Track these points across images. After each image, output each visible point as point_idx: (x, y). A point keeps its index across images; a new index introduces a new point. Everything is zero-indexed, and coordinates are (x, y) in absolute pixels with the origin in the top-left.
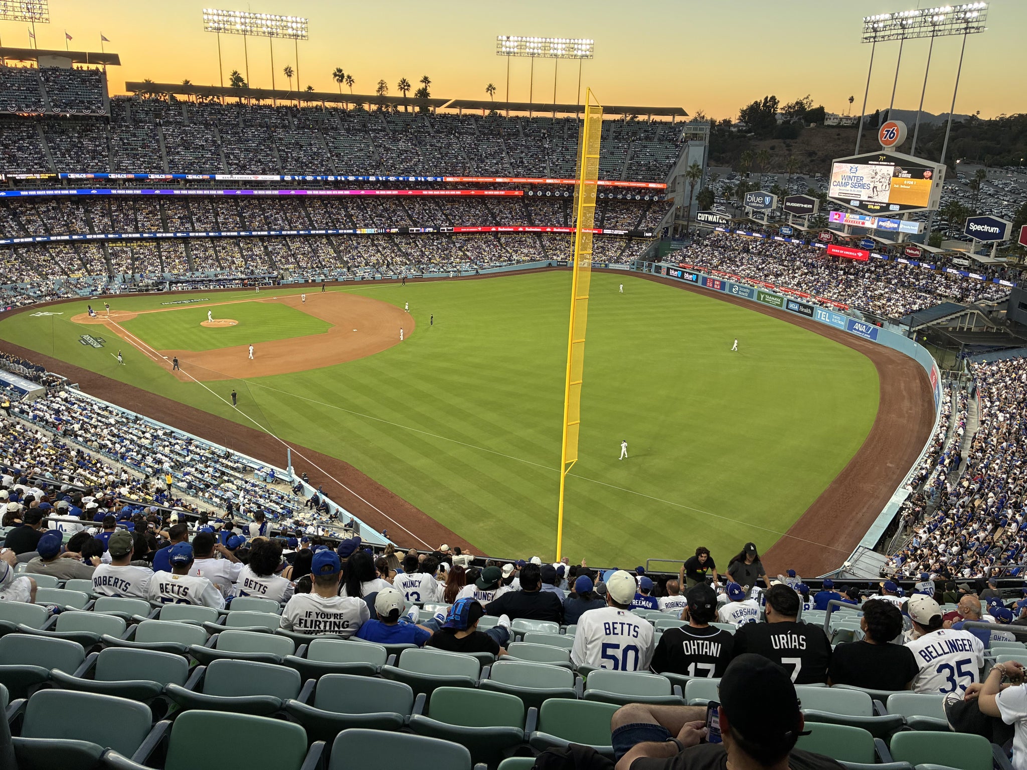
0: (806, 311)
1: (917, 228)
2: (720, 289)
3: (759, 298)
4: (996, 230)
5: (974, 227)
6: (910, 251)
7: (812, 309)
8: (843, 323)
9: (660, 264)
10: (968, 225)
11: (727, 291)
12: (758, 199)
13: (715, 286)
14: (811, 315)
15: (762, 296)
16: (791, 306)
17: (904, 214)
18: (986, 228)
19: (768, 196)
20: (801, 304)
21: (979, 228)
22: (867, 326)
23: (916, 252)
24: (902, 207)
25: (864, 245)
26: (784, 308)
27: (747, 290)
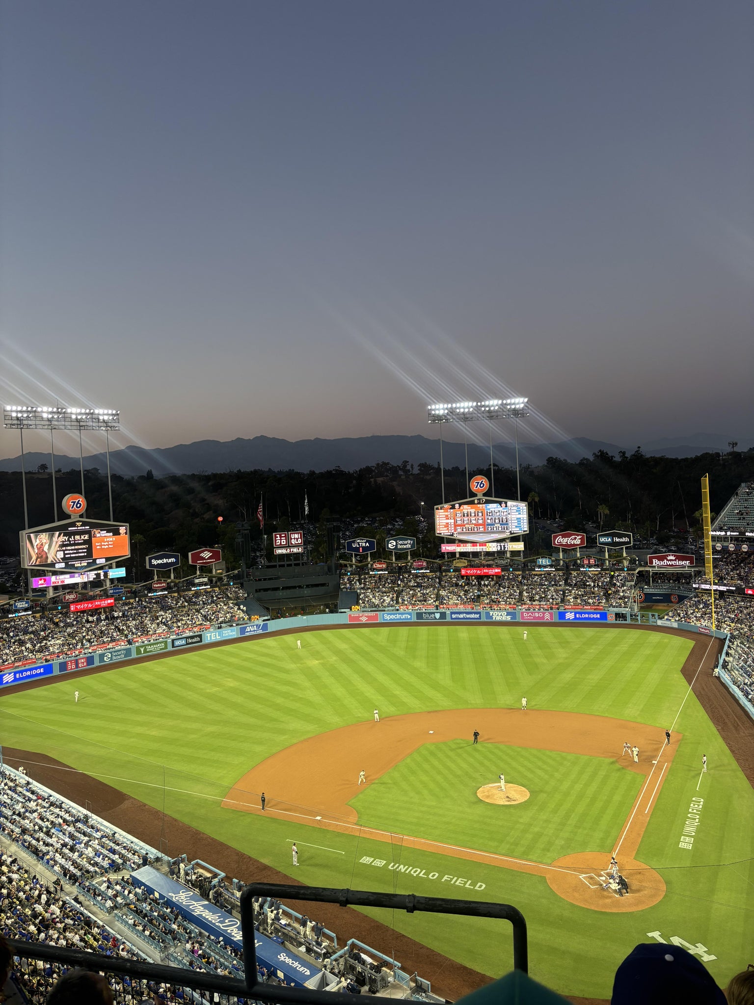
0: (194, 640)
1: (124, 572)
2: (88, 665)
3: (138, 652)
4: (173, 560)
5: (154, 562)
6: (157, 586)
7: (200, 636)
10: (150, 562)
11: (97, 663)
13: (80, 665)
14: (201, 641)
15: (142, 650)
16: (177, 643)
17: (111, 564)
18: (165, 561)
21: (160, 562)
22: (257, 625)
23: (162, 585)
24: (107, 559)
25: (113, 593)
26: (170, 648)
27: (123, 652)
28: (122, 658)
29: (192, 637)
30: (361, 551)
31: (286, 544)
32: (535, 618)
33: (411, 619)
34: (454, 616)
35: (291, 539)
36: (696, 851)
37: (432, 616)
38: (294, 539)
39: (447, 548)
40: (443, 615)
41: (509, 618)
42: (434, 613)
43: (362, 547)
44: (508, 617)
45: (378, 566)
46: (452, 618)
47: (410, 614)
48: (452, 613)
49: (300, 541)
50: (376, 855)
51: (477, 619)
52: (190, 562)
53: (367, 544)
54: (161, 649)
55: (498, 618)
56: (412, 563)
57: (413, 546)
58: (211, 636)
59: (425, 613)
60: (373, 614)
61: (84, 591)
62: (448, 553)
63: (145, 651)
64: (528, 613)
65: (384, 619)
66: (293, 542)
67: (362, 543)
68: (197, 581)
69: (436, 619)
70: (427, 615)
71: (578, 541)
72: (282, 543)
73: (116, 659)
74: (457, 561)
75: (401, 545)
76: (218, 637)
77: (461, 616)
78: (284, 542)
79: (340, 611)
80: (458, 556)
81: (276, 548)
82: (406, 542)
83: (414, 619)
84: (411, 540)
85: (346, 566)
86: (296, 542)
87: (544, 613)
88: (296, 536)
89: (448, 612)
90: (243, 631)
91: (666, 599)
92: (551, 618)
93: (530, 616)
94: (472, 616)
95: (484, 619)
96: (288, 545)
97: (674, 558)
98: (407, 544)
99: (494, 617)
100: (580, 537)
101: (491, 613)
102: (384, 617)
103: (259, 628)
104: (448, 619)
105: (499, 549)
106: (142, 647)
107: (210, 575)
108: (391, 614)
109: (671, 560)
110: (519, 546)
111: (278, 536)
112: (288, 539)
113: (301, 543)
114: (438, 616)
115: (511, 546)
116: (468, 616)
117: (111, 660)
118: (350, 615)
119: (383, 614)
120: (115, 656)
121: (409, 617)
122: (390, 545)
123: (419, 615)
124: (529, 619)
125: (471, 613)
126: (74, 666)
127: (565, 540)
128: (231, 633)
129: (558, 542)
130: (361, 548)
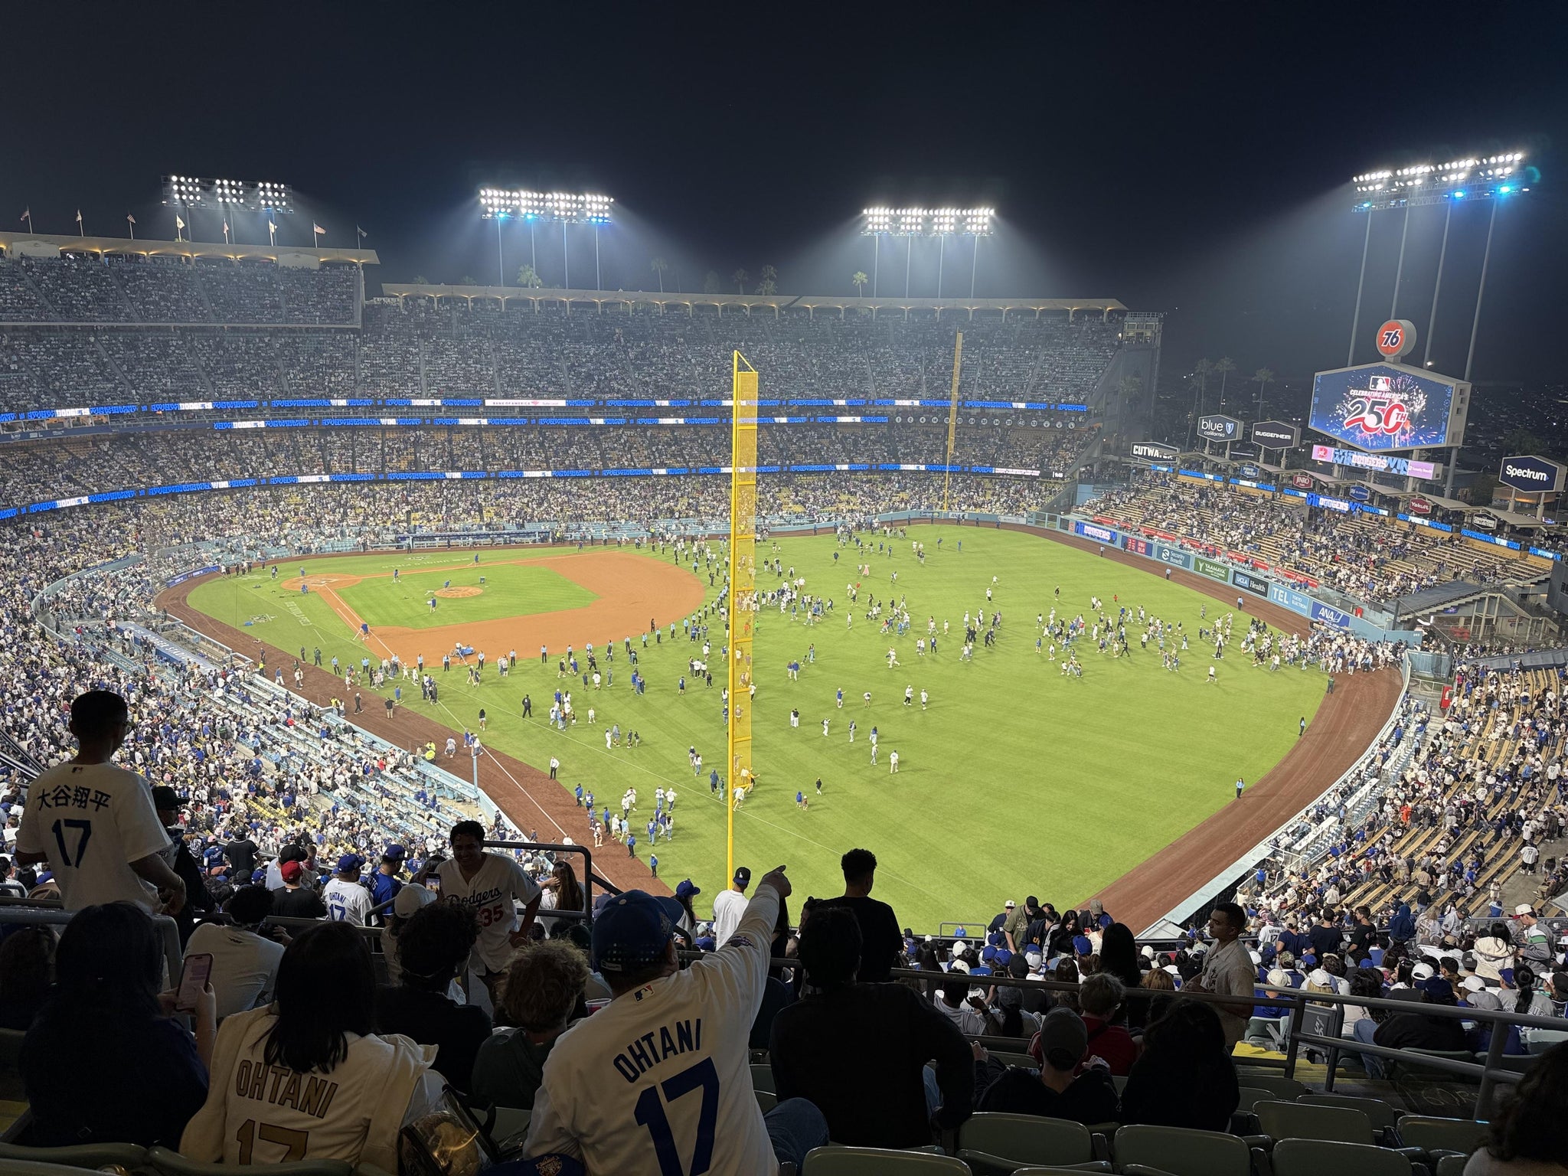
0: (1259, 588)
1: (1431, 472)
3: (1198, 567)
4: (1542, 476)
5: (1512, 471)
6: (1416, 506)
7: (1266, 585)
8: (1305, 607)
9: (1067, 517)
10: (1505, 469)
12: (1217, 426)
14: (1265, 594)
15: (1201, 566)
16: (1239, 579)
17: (1413, 451)
18: (1529, 473)
19: (1230, 422)
20: (1252, 579)
21: (1520, 473)
22: (1335, 613)
23: (1424, 507)
27: (1182, 557)
28: (1179, 563)
29: (1258, 582)
73: (1173, 562)
106: (1202, 561)
117: (1169, 560)
120: (1174, 557)
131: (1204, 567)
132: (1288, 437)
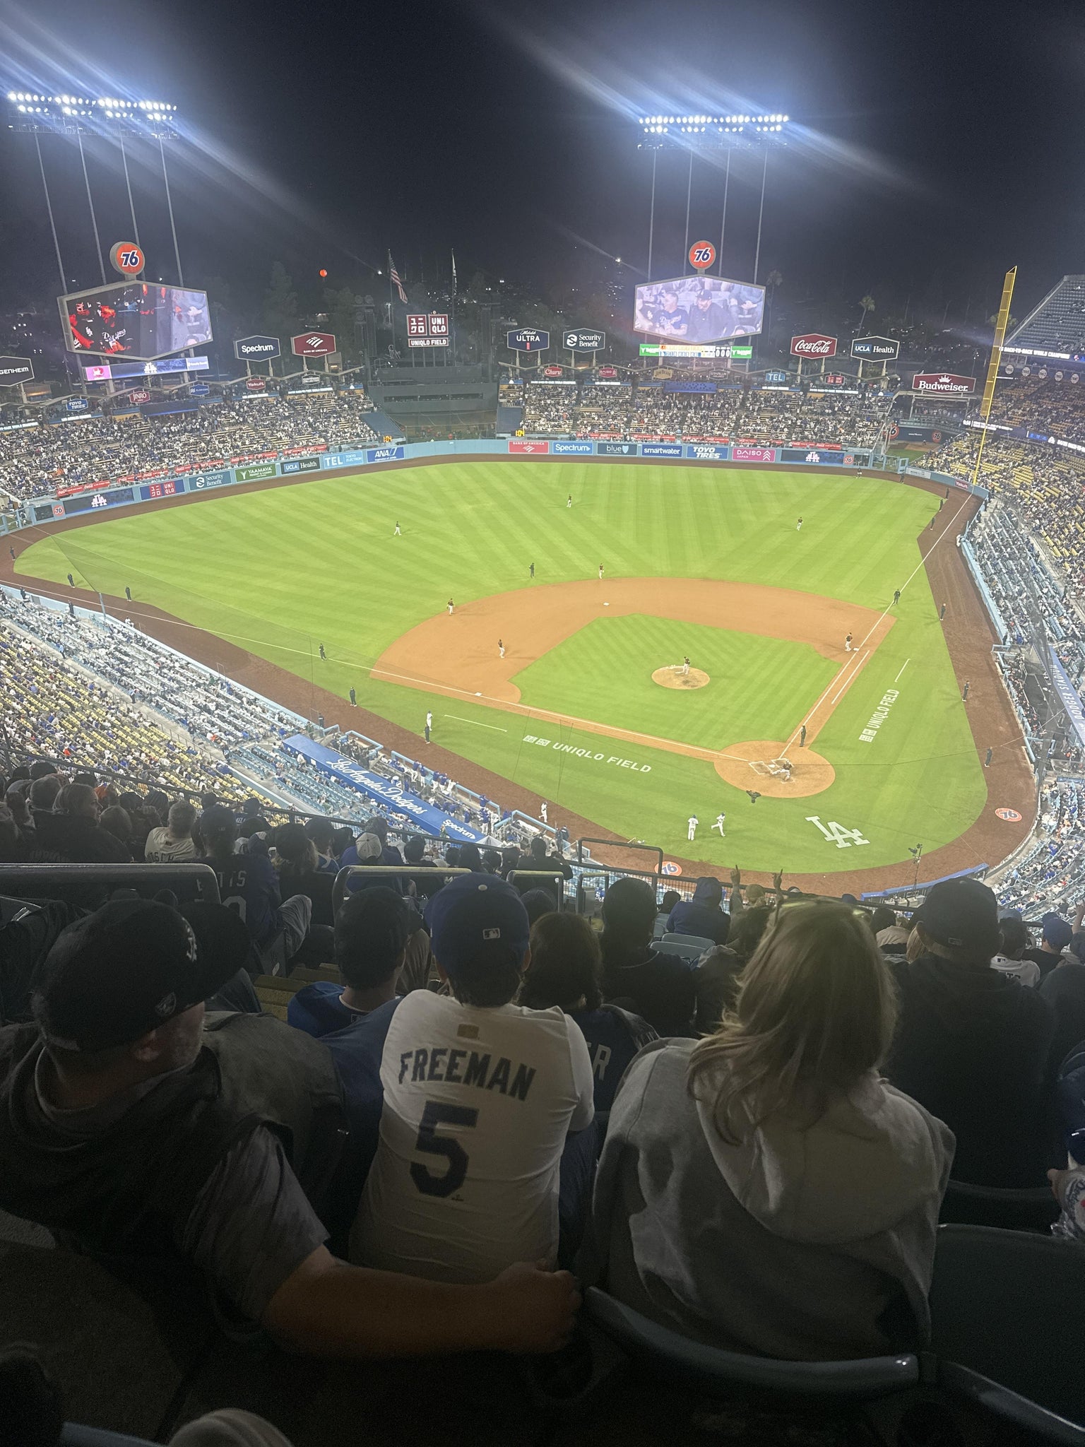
0: (310, 465)
1: (207, 363)
2: (177, 491)
3: (239, 477)
4: (271, 347)
5: (246, 350)
6: (253, 385)
7: (317, 460)
10: (240, 350)
11: (188, 490)
13: (167, 492)
14: (318, 467)
15: (244, 474)
16: (288, 468)
18: (260, 348)
20: (300, 461)
21: (252, 349)
22: (389, 450)
23: (260, 383)
25: (196, 393)
26: (279, 474)
27: (219, 476)
28: (218, 484)
29: (307, 461)
30: (528, 348)
31: (425, 333)
32: (751, 457)
33: (590, 451)
34: (646, 451)
35: (432, 325)
36: (876, 745)
37: (619, 449)
38: (436, 325)
39: (648, 350)
40: (633, 449)
41: (717, 456)
42: (621, 446)
43: (530, 341)
44: (716, 454)
45: (552, 373)
46: (644, 454)
47: (590, 445)
48: (644, 447)
49: (444, 329)
50: (540, 735)
51: (676, 455)
52: (294, 352)
53: (538, 338)
54: (268, 475)
55: (704, 456)
56: (597, 371)
57: (600, 344)
58: (330, 461)
59: (610, 445)
60: (541, 442)
61: (155, 389)
62: (647, 357)
63: (248, 476)
64: (743, 450)
65: (555, 451)
66: (435, 329)
67: (530, 336)
68: (305, 381)
69: (623, 453)
70: (612, 448)
71: (825, 350)
72: (420, 331)
73: (212, 485)
74: (659, 370)
75: (584, 341)
76: (340, 463)
77: (657, 451)
78: (422, 330)
79: (497, 435)
80: (660, 363)
81: (410, 337)
82: (591, 338)
83: (595, 453)
84: (598, 334)
85: (506, 369)
86: (439, 331)
87: (763, 452)
88: (439, 321)
89: (640, 445)
90: (371, 456)
91: (927, 436)
92: (772, 459)
93: (745, 454)
94: (671, 451)
95: (685, 456)
96: (428, 335)
97: (947, 380)
98: (592, 341)
99: (698, 454)
100: (829, 343)
101: (695, 448)
102: (555, 447)
103: (392, 453)
104: (639, 454)
105: (718, 355)
106: (243, 470)
107: (322, 373)
108: (565, 445)
109: (944, 383)
110: (746, 352)
111: (414, 319)
112: (428, 326)
113: (446, 332)
114: (626, 449)
115: (734, 352)
116: (665, 451)
117: (206, 486)
118: (511, 443)
119: (555, 444)
120: (210, 481)
121: (588, 449)
122: (568, 341)
123: (602, 448)
124: (743, 458)
125: (669, 447)
126: (159, 493)
127: (809, 346)
128: (356, 458)
129: (798, 349)
130: (528, 344)
131: (247, 475)
132: (26, 369)
